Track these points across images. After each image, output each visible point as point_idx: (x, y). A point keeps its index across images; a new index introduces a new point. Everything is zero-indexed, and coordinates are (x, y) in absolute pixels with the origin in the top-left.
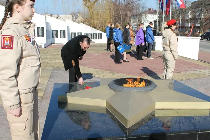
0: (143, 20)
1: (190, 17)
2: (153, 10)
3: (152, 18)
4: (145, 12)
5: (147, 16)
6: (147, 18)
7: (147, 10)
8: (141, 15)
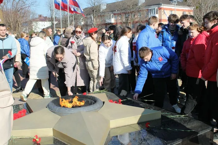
0: (33, 27)
1: (83, 23)
2: (43, 17)
3: (43, 26)
4: (36, 19)
5: (38, 23)
6: (39, 26)
7: (37, 17)
8: (31, 22)
